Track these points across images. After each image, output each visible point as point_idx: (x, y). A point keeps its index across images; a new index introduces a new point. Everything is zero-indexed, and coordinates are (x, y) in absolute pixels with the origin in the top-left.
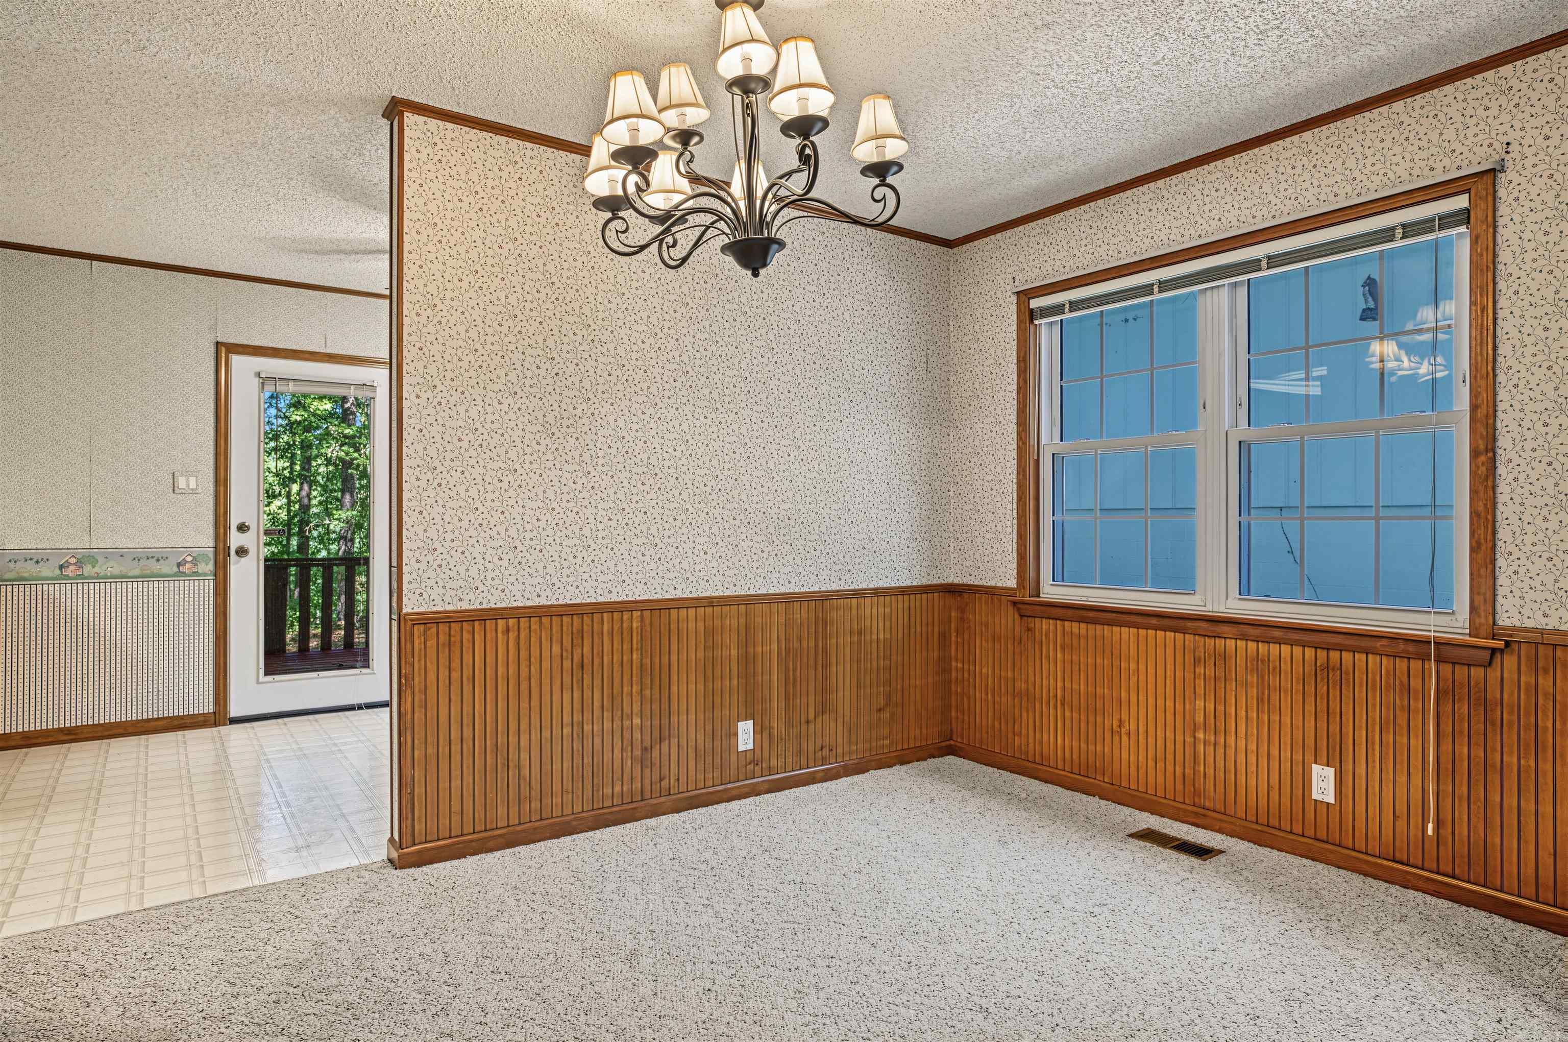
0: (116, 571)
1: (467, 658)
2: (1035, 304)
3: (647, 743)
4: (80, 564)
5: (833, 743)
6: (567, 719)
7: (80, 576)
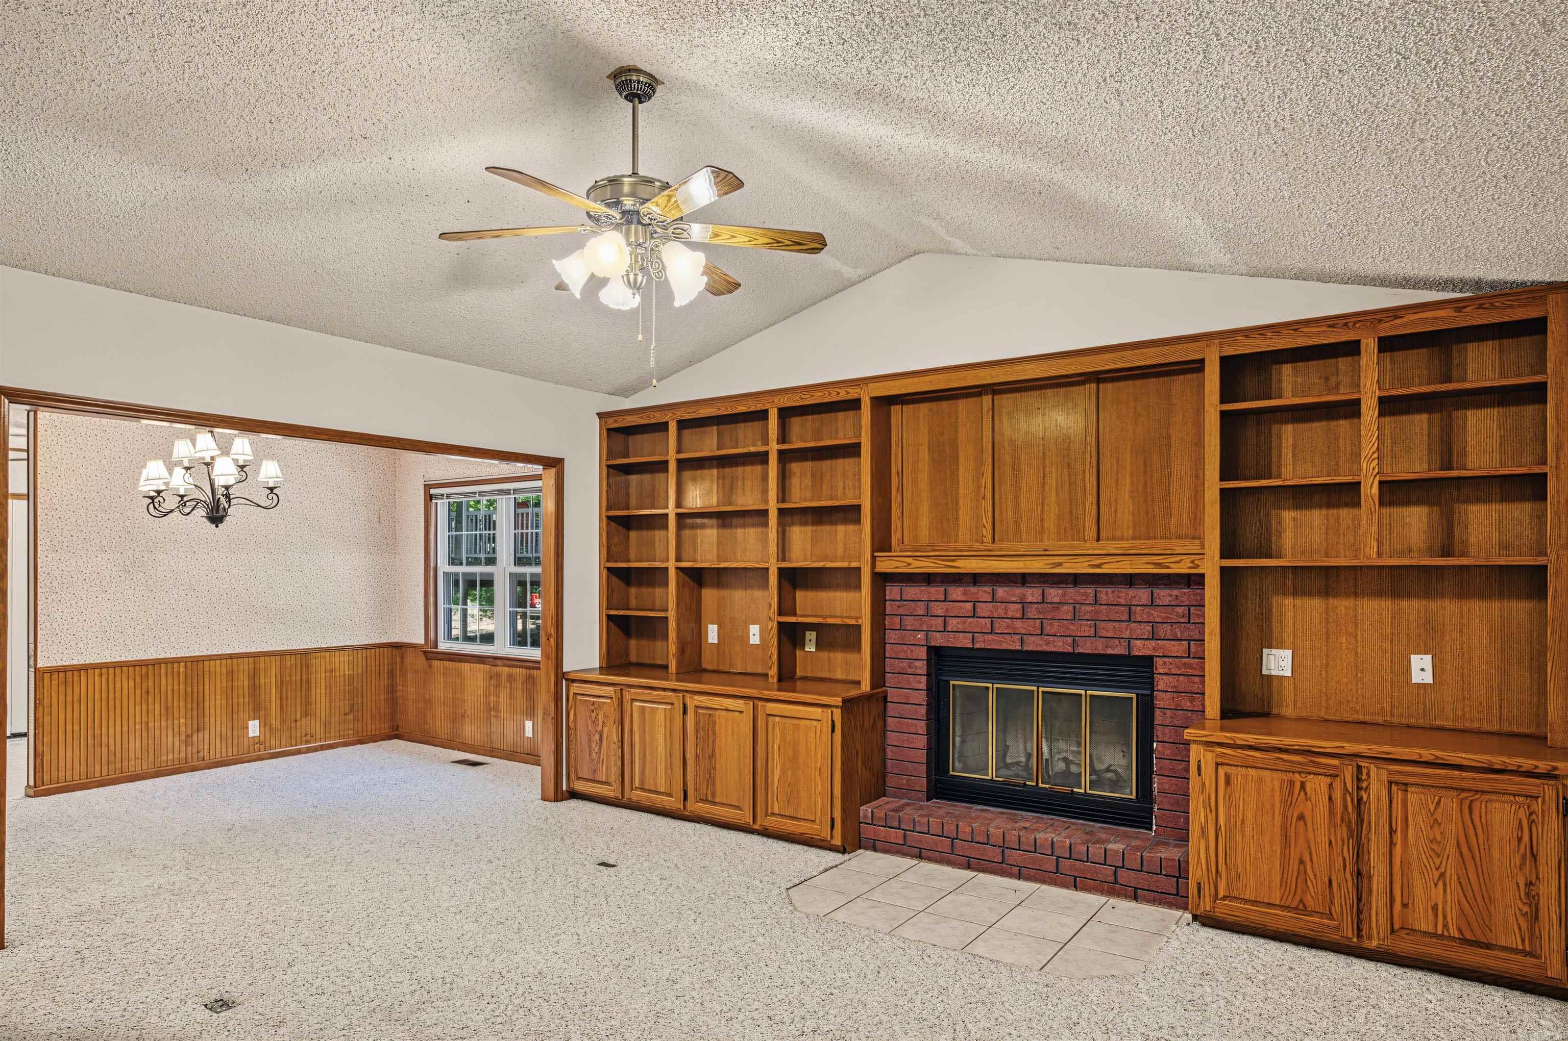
1: (76, 689)
2: (433, 491)
3: (189, 732)
5: (313, 731)
6: (138, 720)
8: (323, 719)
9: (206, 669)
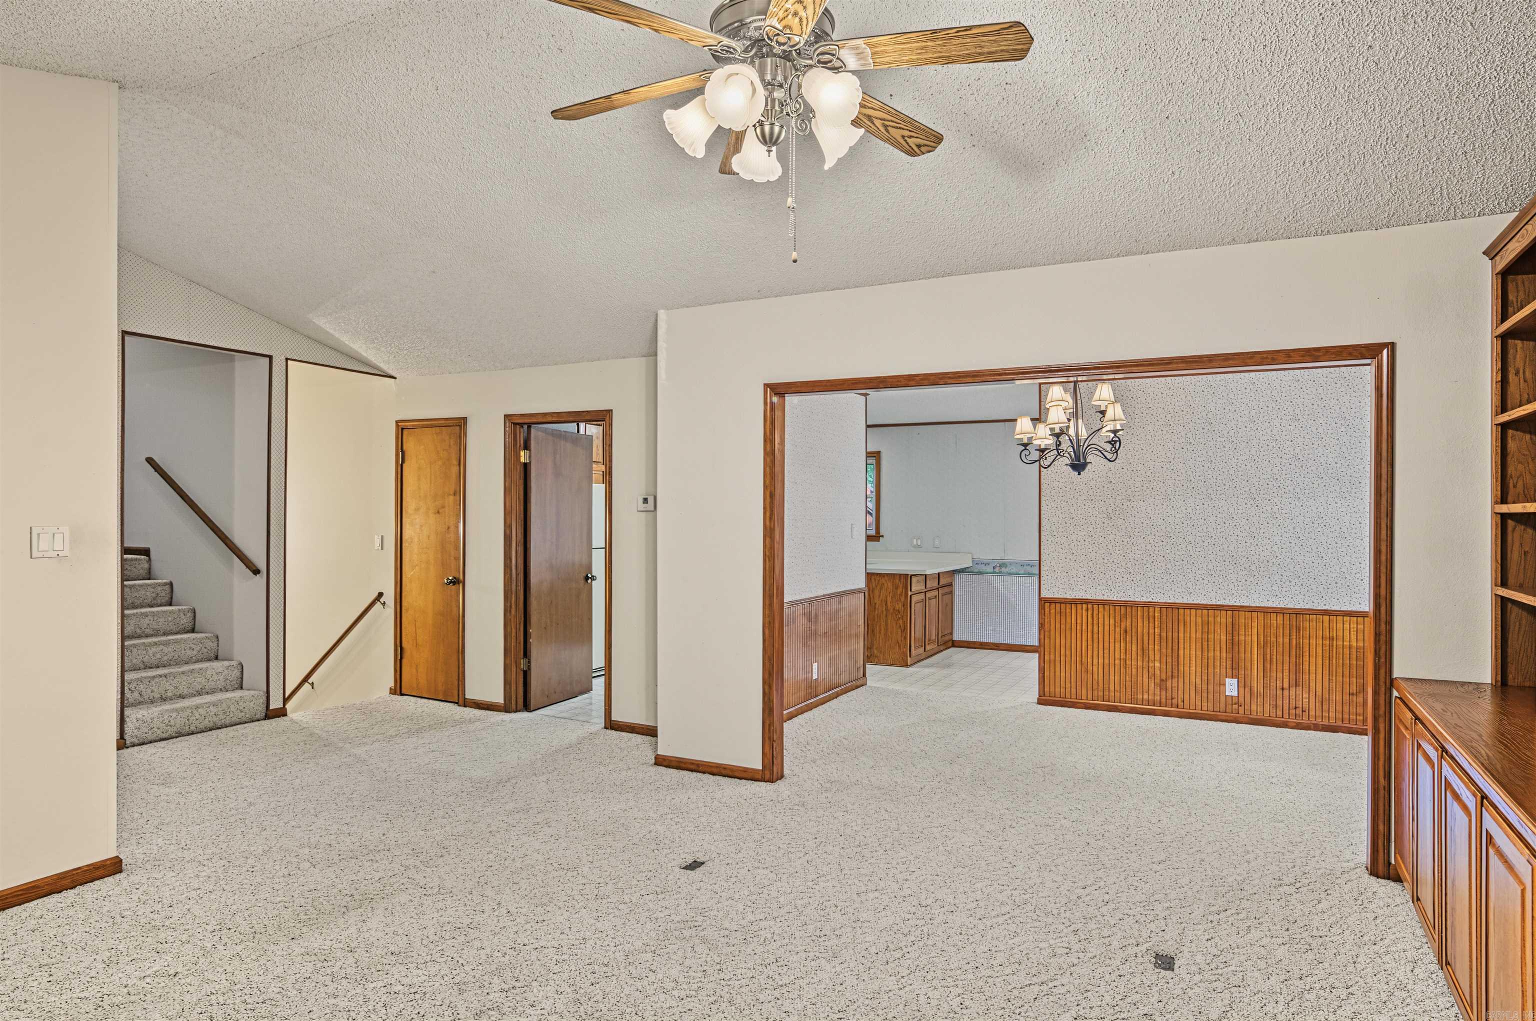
0: (1014, 571)
1: (1069, 618)
3: (1164, 677)
4: (1000, 566)
5: (1306, 705)
6: (1117, 656)
7: (1000, 573)
8: (1319, 693)
9: (1181, 618)
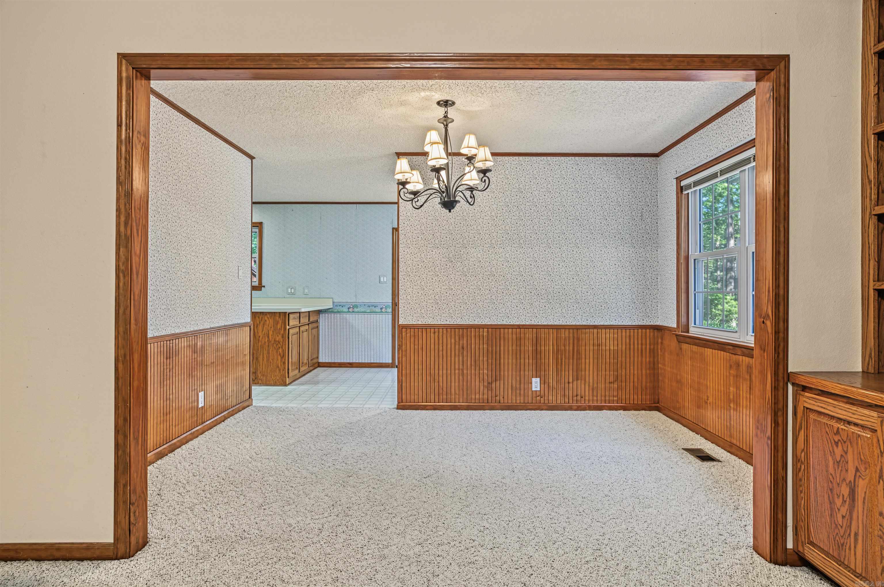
2: (683, 183)
3: (490, 381)
4: (353, 308)
5: (583, 394)
7: (353, 312)
8: (591, 384)
9: (502, 335)
